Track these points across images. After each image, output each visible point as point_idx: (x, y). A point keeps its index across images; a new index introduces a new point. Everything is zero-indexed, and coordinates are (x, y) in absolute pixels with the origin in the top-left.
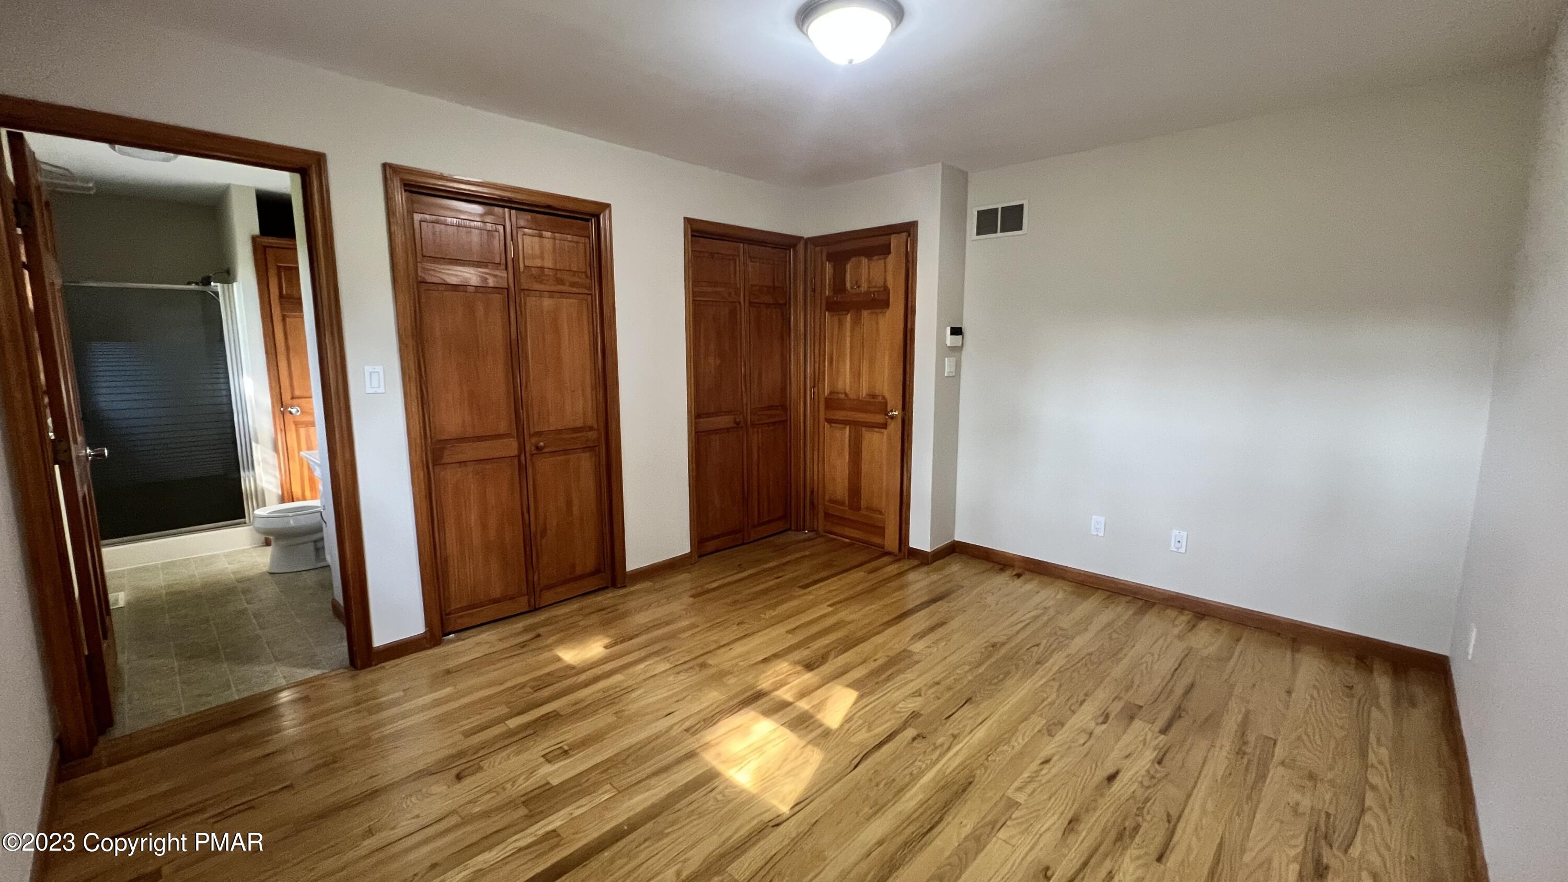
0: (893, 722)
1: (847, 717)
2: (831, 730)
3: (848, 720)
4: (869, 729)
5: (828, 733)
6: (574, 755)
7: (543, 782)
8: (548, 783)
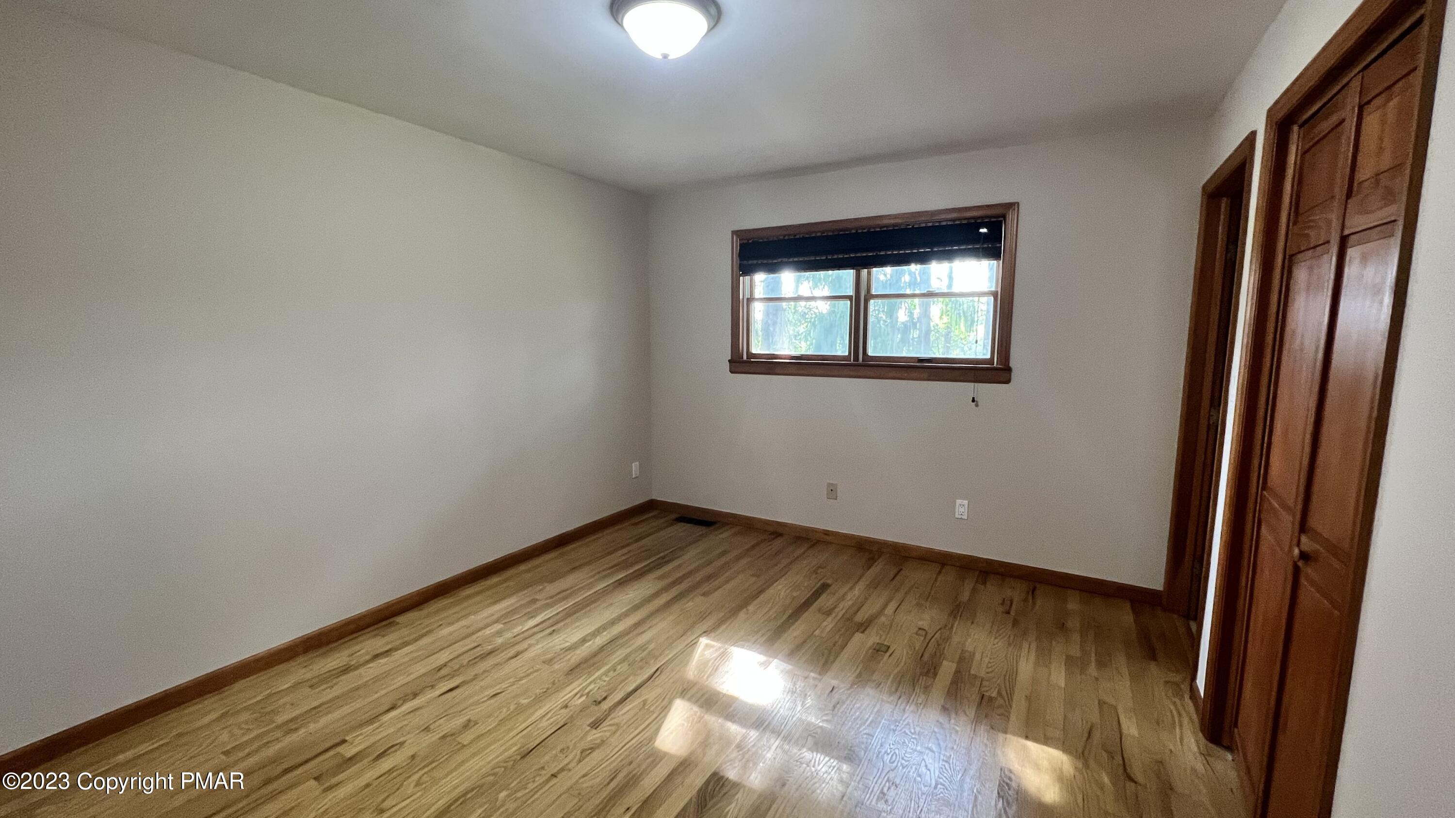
0: (621, 713)
1: (666, 710)
2: (679, 697)
3: (665, 709)
4: (645, 702)
5: (682, 693)
6: (867, 652)
7: (867, 632)
8: (863, 632)
